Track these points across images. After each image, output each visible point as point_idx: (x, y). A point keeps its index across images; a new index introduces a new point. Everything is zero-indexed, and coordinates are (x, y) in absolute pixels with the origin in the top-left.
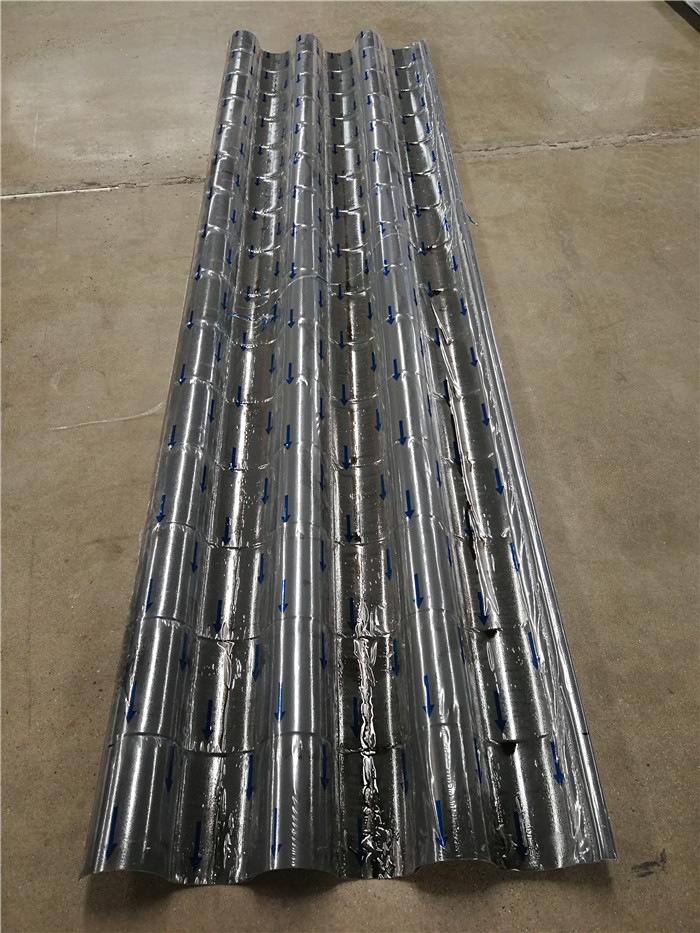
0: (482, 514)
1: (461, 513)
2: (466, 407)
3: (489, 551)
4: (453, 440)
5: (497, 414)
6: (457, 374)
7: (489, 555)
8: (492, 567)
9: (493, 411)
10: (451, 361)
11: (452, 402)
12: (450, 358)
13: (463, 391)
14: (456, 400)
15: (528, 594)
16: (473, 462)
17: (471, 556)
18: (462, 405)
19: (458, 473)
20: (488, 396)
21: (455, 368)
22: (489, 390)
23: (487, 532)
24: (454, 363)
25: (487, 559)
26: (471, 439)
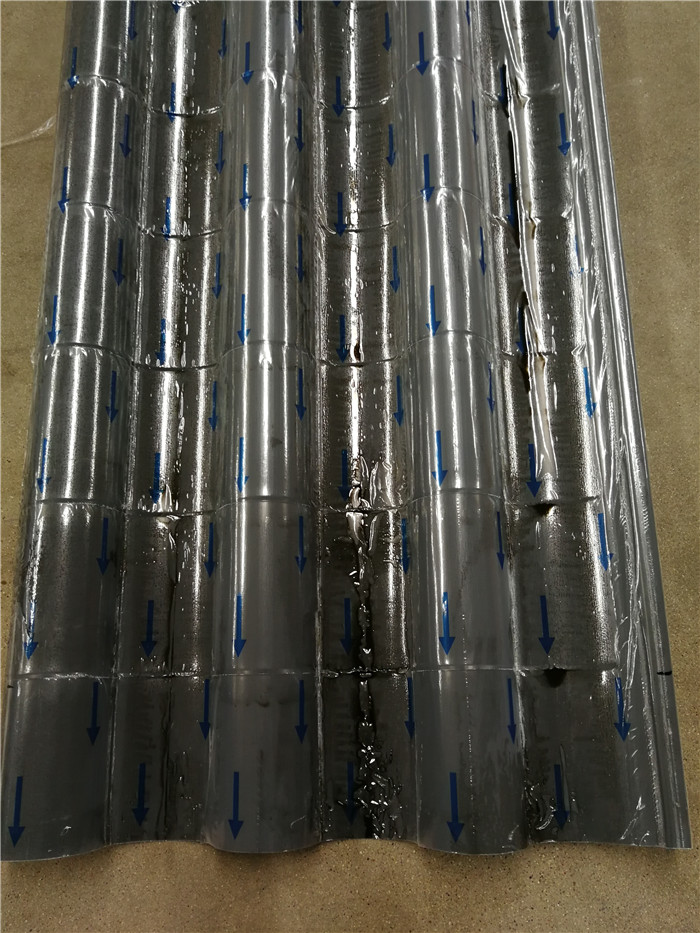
0: (545, 314)
1: (512, 311)
2: (534, 118)
3: (549, 377)
4: (509, 181)
5: (584, 133)
6: (522, 55)
7: (551, 383)
8: (552, 404)
9: (577, 126)
10: (514, 28)
11: (511, 107)
12: (513, 20)
13: (531, 86)
14: (519, 106)
15: (604, 453)
16: (537, 221)
17: (522, 383)
18: (527, 113)
19: (513, 241)
20: (571, 98)
21: (520, 41)
22: (573, 86)
23: (549, 345)
24: (520, 33)
25: (546, 388)
26: (537, 179)
